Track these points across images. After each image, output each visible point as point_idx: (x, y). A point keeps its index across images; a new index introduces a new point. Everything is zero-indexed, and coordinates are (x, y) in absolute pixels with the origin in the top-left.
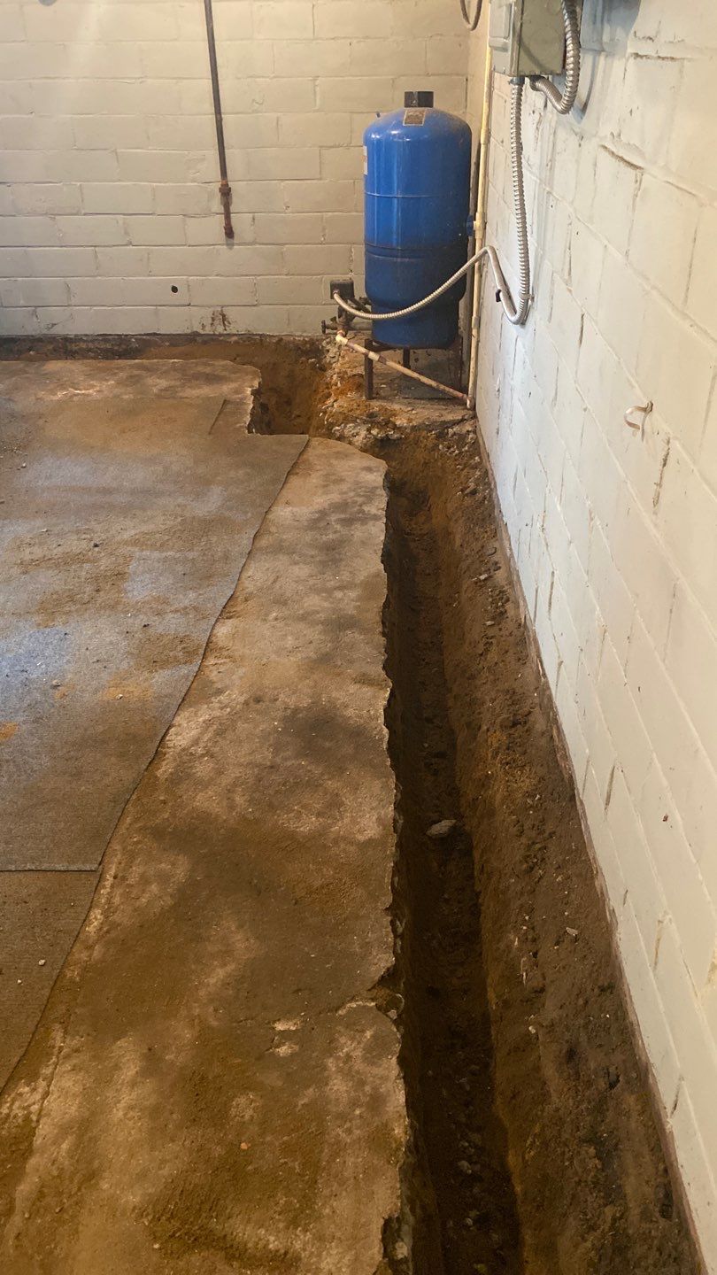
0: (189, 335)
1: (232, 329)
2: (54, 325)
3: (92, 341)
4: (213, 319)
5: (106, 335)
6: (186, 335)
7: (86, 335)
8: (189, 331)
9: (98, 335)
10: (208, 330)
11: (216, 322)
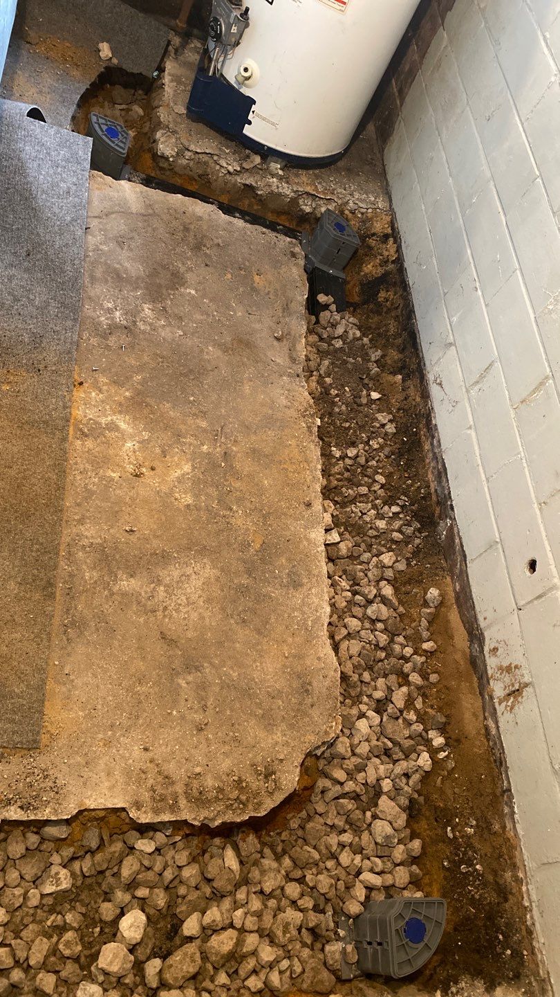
0: (478, 625)
1: (505, 719)
2: (440, 384)
3: (435, 457)
4: (508, 669)
5: (446, 474)
6: (476, 619)
7: (439, 441)
8: (482, 624)
9: (443, 460)
10: (492, 663)
11: (507, 678)
